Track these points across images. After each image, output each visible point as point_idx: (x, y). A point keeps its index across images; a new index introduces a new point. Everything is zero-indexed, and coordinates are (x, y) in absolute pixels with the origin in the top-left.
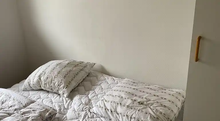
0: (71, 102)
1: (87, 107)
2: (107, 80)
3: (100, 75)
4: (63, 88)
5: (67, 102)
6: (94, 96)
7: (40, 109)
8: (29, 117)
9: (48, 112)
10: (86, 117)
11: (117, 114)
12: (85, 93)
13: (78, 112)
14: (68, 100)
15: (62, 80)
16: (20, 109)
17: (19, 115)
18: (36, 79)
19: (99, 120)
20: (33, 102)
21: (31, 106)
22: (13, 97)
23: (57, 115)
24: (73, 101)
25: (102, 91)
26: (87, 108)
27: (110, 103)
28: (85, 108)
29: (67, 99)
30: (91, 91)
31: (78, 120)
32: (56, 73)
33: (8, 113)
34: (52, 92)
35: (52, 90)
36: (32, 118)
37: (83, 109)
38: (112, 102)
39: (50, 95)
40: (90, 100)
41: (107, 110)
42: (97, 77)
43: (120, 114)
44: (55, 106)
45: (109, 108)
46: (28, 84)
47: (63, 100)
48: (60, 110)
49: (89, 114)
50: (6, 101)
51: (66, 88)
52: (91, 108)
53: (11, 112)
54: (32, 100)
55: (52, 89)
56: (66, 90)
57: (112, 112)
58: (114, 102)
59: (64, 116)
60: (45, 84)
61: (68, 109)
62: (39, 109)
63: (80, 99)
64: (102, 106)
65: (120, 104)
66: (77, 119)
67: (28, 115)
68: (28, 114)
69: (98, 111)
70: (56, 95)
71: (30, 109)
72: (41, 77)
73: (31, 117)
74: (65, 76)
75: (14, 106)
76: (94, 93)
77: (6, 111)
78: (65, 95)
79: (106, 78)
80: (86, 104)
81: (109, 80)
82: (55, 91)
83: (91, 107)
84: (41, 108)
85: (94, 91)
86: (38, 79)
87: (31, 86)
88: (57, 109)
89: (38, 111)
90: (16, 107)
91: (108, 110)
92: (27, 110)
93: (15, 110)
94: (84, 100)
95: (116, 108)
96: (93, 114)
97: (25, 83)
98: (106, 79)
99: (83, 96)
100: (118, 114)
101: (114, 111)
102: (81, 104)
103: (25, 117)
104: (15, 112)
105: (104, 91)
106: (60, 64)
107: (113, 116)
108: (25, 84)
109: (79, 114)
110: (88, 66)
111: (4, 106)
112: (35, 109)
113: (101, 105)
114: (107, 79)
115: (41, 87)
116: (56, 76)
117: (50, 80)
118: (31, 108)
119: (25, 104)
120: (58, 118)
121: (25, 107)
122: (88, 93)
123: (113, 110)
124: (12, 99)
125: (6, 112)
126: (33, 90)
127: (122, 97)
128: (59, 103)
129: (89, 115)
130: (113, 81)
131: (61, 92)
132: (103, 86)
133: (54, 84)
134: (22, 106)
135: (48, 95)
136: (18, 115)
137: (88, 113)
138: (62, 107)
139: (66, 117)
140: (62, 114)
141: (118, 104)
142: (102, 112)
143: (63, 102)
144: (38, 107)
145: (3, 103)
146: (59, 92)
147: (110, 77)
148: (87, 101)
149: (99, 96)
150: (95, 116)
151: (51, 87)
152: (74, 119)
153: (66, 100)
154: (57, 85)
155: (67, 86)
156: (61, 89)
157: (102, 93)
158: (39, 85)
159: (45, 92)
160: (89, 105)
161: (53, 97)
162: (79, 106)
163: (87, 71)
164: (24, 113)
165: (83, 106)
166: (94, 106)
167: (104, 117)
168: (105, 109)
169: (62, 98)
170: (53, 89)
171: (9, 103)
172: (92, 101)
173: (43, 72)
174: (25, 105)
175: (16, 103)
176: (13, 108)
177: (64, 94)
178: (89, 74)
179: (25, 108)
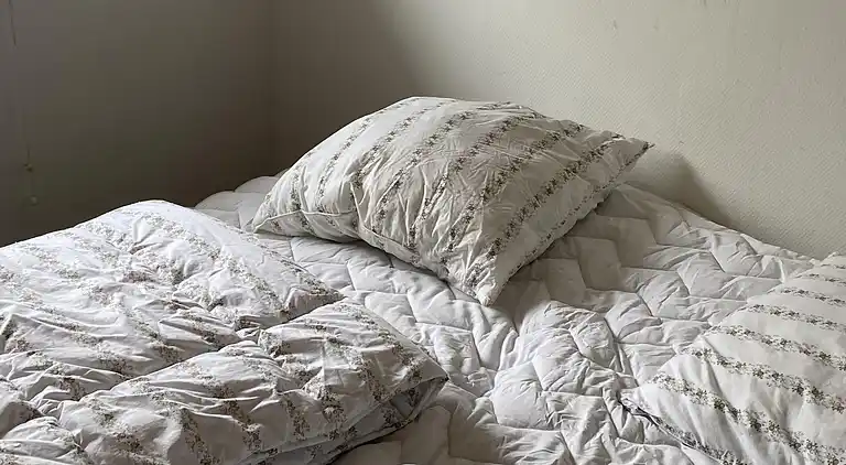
0: (512, 332)
1: (604, 373)
2: (713, 245)
3: (667, 214)
4: (477, 254)
5: (488, 328)
6: (641, 325)
7: (367, 341)
8: (313, 373)
9: (405, 363)
10: (602, 431)
11: (786, 447)
12: (587, 297)
13: (555, 395)
14: (496, 317)
15: (471, 208)
16: (266, 322)
17: (263, 354)
18: (338, 181)
19: (675, 461)
20: (329, 298)
21: (319, 314)
22: (226, 252)
23: (448, 391)
24: (522, 329)
25: (687, 304)
26: (605, 379)
27: (747, 376)
28: (597, 381)
29: (490, 312)
30: (619, 296)
31: (555, 432)
32: (442, 163)
33: (208, 334)
34: (408, 265)
35: (409, 254)
36: (326, 377)
37: (581, 381)
38: (760, 374)
39: (400, 278)
40: (616, 342)
41: (728, 415)
42: (650, 219)
43: (810, 446)
44: (428, 337)
45: (740, 404)
46: (290, 202)
47: (467, 315)
48: (457, 362)
49: (617, 415)
50: (192, 268)
51: (492, 254)
52: (625, 387)
53: (222, 330)
54: (323, 286)
55: (412, 248)
56: (492, 265)
57: (756, 426)
58: (776, 375)
59: (480, 401)
60: (382, 213)
61: (492, 365)
62: (363, 337)
63: (564, 324)
64: (702, 383)
65: (815, 392)
66: (550, 427)
67: (306, 362)
68: (308, 357)
69: (669, 410)
70: (429, 285)
71: (319, 334)
72: (366, 174)
73: (321, 374)
74: (487, 190)
75: (238, 301)
76: (635, 305)
77: (200, 320)
78: (483, 292)
79: (704, 233)
80: (598, 360)
81: (726, 248)
82: (428, 258)
83: (627, 382)
84: (373, 336)
85: (634, 298)
86: (347, 185)
87: (309, 212)
88: (443, 355)
89: (357, 350)
90: (247, 309)
91: (734, 413)
92: (304, 334)
93: (244, 323)
94: (584, 335)
95: (785, 414)
96: (638, 418)
97: (273, 193)
98: (704, 240)
99: (578, 310)
100: (795, 446)
101: (772, 427)
102: (570, 353)
103: (290, 369)
104: (241, 333)
105: (695, 308)
106: (464, 117)
107: (764, 451)
108: (272, 200)
109: (560, 404)
110: (608, 155)
111: (186, 296)
112: (341, 338)
113: (692, 377)
114: (712, 240)
115: (354, 225)
116: (443, 184)
117: (406, 196)
118: (319, 328)
119: (293, 299)
120: (451, 406)
121: (288, 315)
122: (605, 303)
123: (766, 420)
124: (226, 265)
125: (197, 325)
126: (309, 236)
127: (823, 356)
128: (447, 328)
129: (618, 420)
130: (748, 261)
131: (463, 271)
132: (689, 274)
133: (431, 223)
134: (273, 310)
135: (387, 277)
136: (257, 351)
137: (610, 407)
138: (464, 352)
139: (489, 408)
140: (468, 388)
141: (800, 390)
142: (695, 416)
143: (471, 328)
144: (359, 328)
145: (179, 277)
146: (452, 269)
147: (729, 237)
148: (604, 344)
149: (669, 327)
150: (649, 431)
151: (413, 234)
152: (534, 427)
153: (484, 317)
154: (442, 228)
155: (498, 243)
156: (465, 259)
157: (684, 312)
158: (348, 217)
159: (373, 259)
160: (613, 368)
161: (413, 290)
162: (559, 361)
163: (603, 180)
164: (287, 348)
165: (582, 368)
166: (639, 375)
167: (705, 449)
168: (719, 406)
169: (465, 306)
170: (421, 247)
171: (208, 284)
172: (632, 351)
173: (375, 149)
174: (291, 305)
175: (247, 288)
176: (232, 311)
177: (474, 282)
178: (607, 198)
179: (291, 323)
